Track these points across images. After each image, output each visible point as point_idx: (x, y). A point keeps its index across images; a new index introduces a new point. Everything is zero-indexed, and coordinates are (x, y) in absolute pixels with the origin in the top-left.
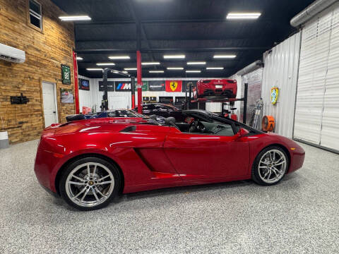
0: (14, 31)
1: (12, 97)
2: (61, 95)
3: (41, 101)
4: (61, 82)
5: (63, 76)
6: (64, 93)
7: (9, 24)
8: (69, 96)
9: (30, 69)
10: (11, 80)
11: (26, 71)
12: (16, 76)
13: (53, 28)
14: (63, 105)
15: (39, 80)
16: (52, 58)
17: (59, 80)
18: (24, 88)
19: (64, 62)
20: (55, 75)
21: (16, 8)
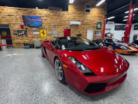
0: (80, 17)
1: (77, 35)
2: (95, 33)
3: (86, 36)
4: (96, 29)
5: (97, 26)
6: (97, 32)
7: (79, 15)
8: (99, 34)
9: (84, 26)
10: (77, 30)
11: (82, 27)
12: (79, 29)
13: (95, 10)
14: (96, 37)
15: (86, 29)
16: (93, 21)
17: (95, 28)
18: (81, 32)
19: (98, 21)
20: (93, 27)
21: (81, 9)
